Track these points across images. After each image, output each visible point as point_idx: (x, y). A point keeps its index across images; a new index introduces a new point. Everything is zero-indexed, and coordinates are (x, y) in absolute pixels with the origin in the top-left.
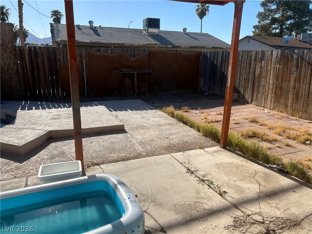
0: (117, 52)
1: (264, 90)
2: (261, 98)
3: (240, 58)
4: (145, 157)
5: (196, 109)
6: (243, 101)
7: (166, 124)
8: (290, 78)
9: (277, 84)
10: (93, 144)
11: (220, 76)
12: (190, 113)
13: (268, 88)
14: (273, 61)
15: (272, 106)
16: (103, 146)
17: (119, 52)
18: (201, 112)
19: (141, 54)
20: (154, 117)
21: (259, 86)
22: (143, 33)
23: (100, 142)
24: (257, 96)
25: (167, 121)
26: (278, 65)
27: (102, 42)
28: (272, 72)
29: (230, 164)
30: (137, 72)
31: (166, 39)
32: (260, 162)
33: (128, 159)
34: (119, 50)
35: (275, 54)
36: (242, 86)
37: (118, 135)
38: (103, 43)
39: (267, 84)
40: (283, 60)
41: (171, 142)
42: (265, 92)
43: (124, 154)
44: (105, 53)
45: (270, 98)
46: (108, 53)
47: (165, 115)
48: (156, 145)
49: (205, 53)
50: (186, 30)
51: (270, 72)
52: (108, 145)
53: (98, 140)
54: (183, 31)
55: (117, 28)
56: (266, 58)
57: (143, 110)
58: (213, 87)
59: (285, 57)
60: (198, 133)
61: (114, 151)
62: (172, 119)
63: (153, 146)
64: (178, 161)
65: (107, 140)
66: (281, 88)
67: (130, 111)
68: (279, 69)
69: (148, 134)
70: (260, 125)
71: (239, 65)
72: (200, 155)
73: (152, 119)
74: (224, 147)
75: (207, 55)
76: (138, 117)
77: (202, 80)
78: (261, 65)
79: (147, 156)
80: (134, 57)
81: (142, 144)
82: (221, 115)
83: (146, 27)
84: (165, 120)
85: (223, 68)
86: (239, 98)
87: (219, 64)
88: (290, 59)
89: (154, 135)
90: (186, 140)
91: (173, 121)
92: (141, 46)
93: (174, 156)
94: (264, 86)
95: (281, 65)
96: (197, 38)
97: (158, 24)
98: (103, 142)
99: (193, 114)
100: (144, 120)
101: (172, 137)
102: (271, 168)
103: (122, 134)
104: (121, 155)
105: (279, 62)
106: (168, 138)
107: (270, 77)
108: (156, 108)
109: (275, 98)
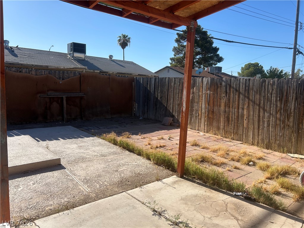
0: (43, 74)
1: (197, 114)
2: (195, 122)
3: (173, 84)
4: (95, 200)
5: (137, 134)
6: (177, 125)
7: (110, 154)
8: (220, 102)
9: (209, 108)
10: (19, 189)
11: (154, 101)
12: (132, 139)
13: (201, 112)
14: (204, 88)
15: (206, 128)
16: (35, 191)
17: (46, 73)
18: (143, 138)
19: (71, 77)
20: (93, 146)
21: (192, 111)
22: (68, 57)
23: (30, 185)
24: (191, 120)
25: (110, 150)
26: (209, 91)
27: (20, 62)
28: (204, 97)
29: (196, 196)
30: (66, 96)
31: (92, 64)
32: (224, 190)
33: (73, 206)
34: (45, 72)
35: (205, 82)
36: (176, 110)
37: (54, 172)
38: (22, 64)
39: (199, 109)
40: (213, 86)
41: (122, 175)
42: (198, 116)
43: (66, 199)
44: (29, 74)
45: (203, 121)
46: (32, 74)
47: (106, 143)
48: (106, 181)
49: (138, 79)
50: (112, 57)
51: (202, 97)
52: (42, 188)
53: (26, 183)
54: (109, 58)
55: (38, 50)
56: (197, 85)
57: (78, 138)
58: (147, 112)
59: (215, 84)
60: (148, 162)
61: (52, 195)
62: (115, 147)
63: (101, 183)
64: (139, 201)
65: (40, 181)
66: (213, 112)
67: (62, 140)
68: (210, 95)
69: (92, 168)
70: (202, 148)
71: (172, 91)
72: (160, 189)
73: (92, 149)
74: (182, 177)
75: (140, 81)
76: (75, 147)
77: (136, 104)
78: (193, 91)
79: (97, 198)
80: (63, 79)
81: (87, 182)
82: (163, 140)
83: (71, 51)
84: (108, 148)
85: (157, 93)
86: (174, 122)
87: (152, 89)
88: (219, 86)
89: (100, 168)
90: (138, 171)
91: (116, 149)
92: (67, 69)
93: (131, 194)
94: (197, 110)
95: (211, 91)
96: (123, 65)
97: (84, 49)
98: (34, 184)
99: (135, 140)
100: (82, 151)
101: (122, 169)
102: (236, 196)
103: (59, 171)
104: (63, 201)
105: (210, 89)
106: (117, 171)
107: (202, 102)
108: (93, 135)
109: (208, 121)
